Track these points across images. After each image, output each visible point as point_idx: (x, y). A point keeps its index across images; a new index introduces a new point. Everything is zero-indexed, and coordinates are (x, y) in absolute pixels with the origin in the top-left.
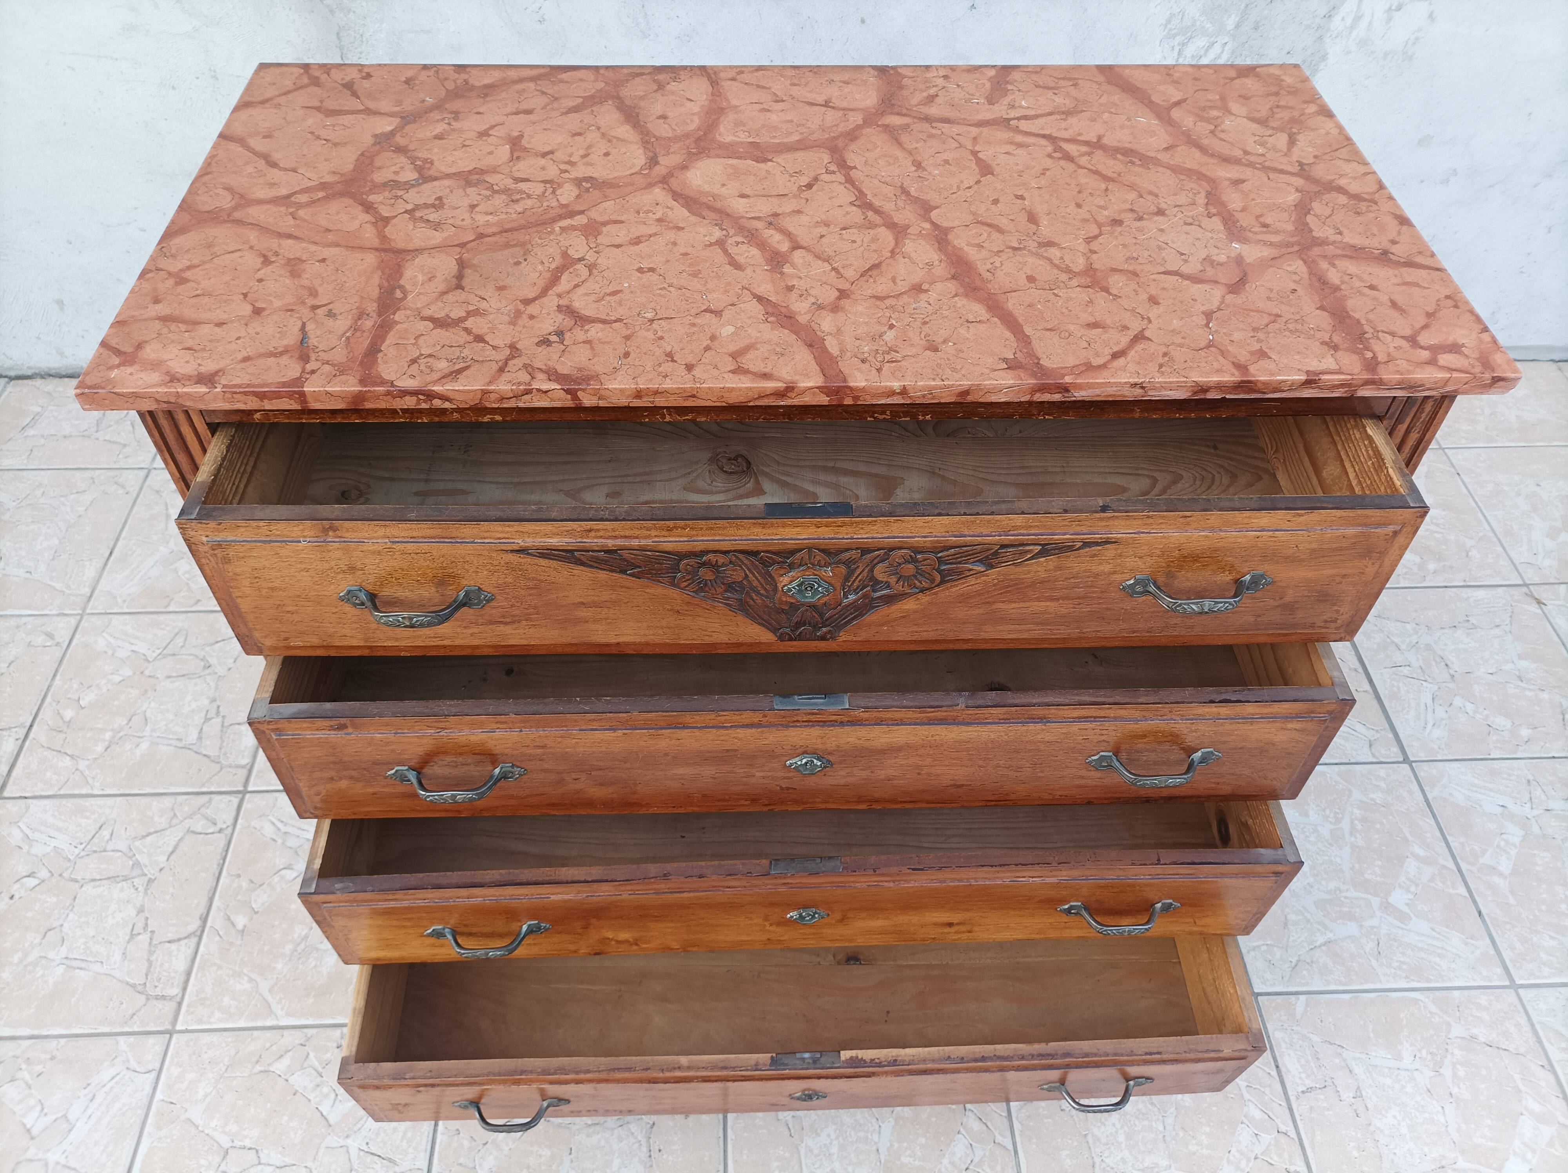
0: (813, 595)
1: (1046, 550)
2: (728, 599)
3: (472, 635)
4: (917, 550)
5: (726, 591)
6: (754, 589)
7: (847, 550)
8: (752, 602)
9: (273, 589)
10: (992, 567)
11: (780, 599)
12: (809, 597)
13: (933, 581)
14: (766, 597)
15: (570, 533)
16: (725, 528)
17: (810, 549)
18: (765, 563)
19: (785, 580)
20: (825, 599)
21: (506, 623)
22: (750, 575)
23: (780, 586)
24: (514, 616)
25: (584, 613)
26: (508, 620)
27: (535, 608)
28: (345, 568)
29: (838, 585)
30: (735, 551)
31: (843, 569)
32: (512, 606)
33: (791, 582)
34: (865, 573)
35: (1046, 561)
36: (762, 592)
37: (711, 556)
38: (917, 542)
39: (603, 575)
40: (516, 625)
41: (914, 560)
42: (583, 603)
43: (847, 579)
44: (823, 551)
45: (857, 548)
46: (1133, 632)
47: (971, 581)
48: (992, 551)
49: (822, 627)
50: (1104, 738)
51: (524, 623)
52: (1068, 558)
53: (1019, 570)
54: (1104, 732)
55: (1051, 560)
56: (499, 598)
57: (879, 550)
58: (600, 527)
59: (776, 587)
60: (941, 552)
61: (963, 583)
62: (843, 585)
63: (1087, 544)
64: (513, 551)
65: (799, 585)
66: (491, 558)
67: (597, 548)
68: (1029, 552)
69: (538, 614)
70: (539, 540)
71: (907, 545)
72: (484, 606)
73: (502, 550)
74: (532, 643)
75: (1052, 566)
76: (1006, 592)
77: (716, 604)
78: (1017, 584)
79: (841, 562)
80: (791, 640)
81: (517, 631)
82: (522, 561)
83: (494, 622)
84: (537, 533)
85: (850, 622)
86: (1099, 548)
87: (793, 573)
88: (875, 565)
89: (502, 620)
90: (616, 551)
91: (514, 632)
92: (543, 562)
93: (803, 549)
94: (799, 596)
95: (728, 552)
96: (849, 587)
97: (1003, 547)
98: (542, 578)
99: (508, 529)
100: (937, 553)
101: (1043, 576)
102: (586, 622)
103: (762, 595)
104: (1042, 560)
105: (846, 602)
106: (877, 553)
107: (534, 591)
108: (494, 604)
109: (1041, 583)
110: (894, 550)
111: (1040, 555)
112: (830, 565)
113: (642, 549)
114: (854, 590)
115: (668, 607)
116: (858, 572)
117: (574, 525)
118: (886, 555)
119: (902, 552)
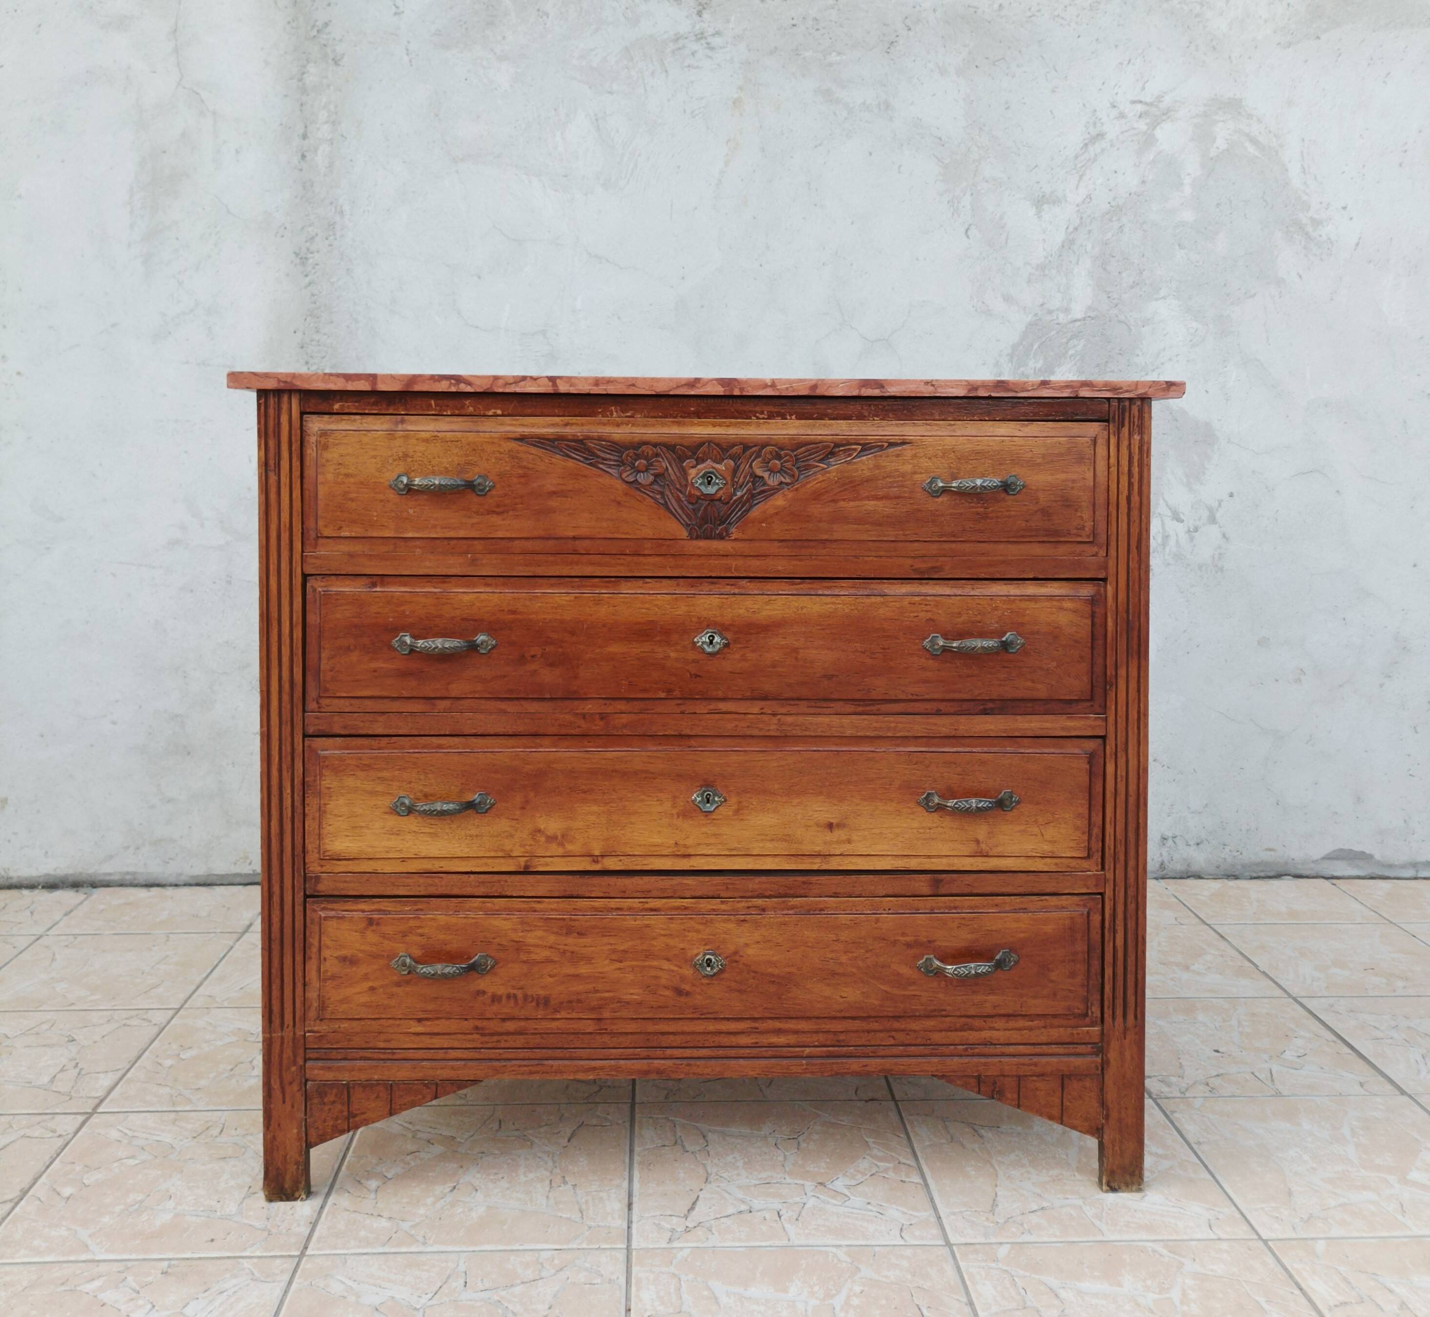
1: (866, 447)
2: (653, 491)
3: (472, 525)
4: (782, 449)
5: (653, 483)
6: (671, 481)
7: (734, 445)
8: (670, 497)
9: (347, 475)
10: (831, 465)
11: (690, 493)
12: (711, 490)
13: (793, 476)
14: (681, 491)
15: (553, 425)
16: (654, 424)
17: (709, 443)
18: (681, 459)
19: (692, 472)
20: (721, 492)
21: (498, 513)
22: (670, 468)
23: (690, 478)
24: (505, 506)
25: (553, 503)
26: (500, 510)
27: (522, 497)
28: (401, 454)
29: (729, 479)
30: (660, 444)
31: (731, 463)
32: (506, 495)
34: (747, 469)
35: (868, 460)
37: (644, 447)
38: (779, 438)
39: (570, 463)
40: (505, 515)
41: (779, 457)
42: (554, 493)
43: (735, 471)
44: (718, 445)
45: (741, 444)
46: (942, 536)
47: (820, 477)
48: (830, 450)
49: (719, 525)
50: (929, 615)
51: (511, 513)
52: (881, 456)
53: (851, 467)
54: (928, 608)
55: (870, 458)
56: (498, 486)
57: (755, 446)
58: (574, 421)
59: (687, 480)
60: (797, 449)
61: (815, 480)
62: (732, 480)
63: (891, 445)
64: (516, 439)
65: (703, 477)
66: (500, 445)
67: (570, 437)
68: (855, 450)
69: (522, 504)
70: (533, 430)
71: (773, 442)
72: (485, 495)
73: (509, 438)
74: (513, 536)
75: (871, 463)
76: (845, 490)
77: (645, 496)
78: (851, 482)
79: (731, 457)
80: (698, 538)
81: (505, 522)
82: (521, 448)
83: (490, 512)
84: (533, 426)
85: (739, 518)
86: (900, 448)
87: (699, 467)
88: (753, 461)
89: (496, 509)
90: (582, 440)
91: (502, 523)
92: (534, 450)
93: (704, 443)
94: (702, 488)
95: (655, 445)
96: (737, 483)
97: (837, 445)
98: (531, 466)
99: (514, 422)
100: (793, 451)
101: (867, 473)
102: (555, 512)
103: (677, 489)
104: (864, 458)
105: (735, 498)
106: (754, 449)
107: (523, 480)
108: (494, 492)
109: (867, 481)
110: (765, 447)
111: (862, 454)
112: (723, 460)
113: (600, 439)
114: (741, 486)
115: (612, 497)
116: (742, 467)
117: (557, 419)
118: (760, 451)
119: (769, 448)
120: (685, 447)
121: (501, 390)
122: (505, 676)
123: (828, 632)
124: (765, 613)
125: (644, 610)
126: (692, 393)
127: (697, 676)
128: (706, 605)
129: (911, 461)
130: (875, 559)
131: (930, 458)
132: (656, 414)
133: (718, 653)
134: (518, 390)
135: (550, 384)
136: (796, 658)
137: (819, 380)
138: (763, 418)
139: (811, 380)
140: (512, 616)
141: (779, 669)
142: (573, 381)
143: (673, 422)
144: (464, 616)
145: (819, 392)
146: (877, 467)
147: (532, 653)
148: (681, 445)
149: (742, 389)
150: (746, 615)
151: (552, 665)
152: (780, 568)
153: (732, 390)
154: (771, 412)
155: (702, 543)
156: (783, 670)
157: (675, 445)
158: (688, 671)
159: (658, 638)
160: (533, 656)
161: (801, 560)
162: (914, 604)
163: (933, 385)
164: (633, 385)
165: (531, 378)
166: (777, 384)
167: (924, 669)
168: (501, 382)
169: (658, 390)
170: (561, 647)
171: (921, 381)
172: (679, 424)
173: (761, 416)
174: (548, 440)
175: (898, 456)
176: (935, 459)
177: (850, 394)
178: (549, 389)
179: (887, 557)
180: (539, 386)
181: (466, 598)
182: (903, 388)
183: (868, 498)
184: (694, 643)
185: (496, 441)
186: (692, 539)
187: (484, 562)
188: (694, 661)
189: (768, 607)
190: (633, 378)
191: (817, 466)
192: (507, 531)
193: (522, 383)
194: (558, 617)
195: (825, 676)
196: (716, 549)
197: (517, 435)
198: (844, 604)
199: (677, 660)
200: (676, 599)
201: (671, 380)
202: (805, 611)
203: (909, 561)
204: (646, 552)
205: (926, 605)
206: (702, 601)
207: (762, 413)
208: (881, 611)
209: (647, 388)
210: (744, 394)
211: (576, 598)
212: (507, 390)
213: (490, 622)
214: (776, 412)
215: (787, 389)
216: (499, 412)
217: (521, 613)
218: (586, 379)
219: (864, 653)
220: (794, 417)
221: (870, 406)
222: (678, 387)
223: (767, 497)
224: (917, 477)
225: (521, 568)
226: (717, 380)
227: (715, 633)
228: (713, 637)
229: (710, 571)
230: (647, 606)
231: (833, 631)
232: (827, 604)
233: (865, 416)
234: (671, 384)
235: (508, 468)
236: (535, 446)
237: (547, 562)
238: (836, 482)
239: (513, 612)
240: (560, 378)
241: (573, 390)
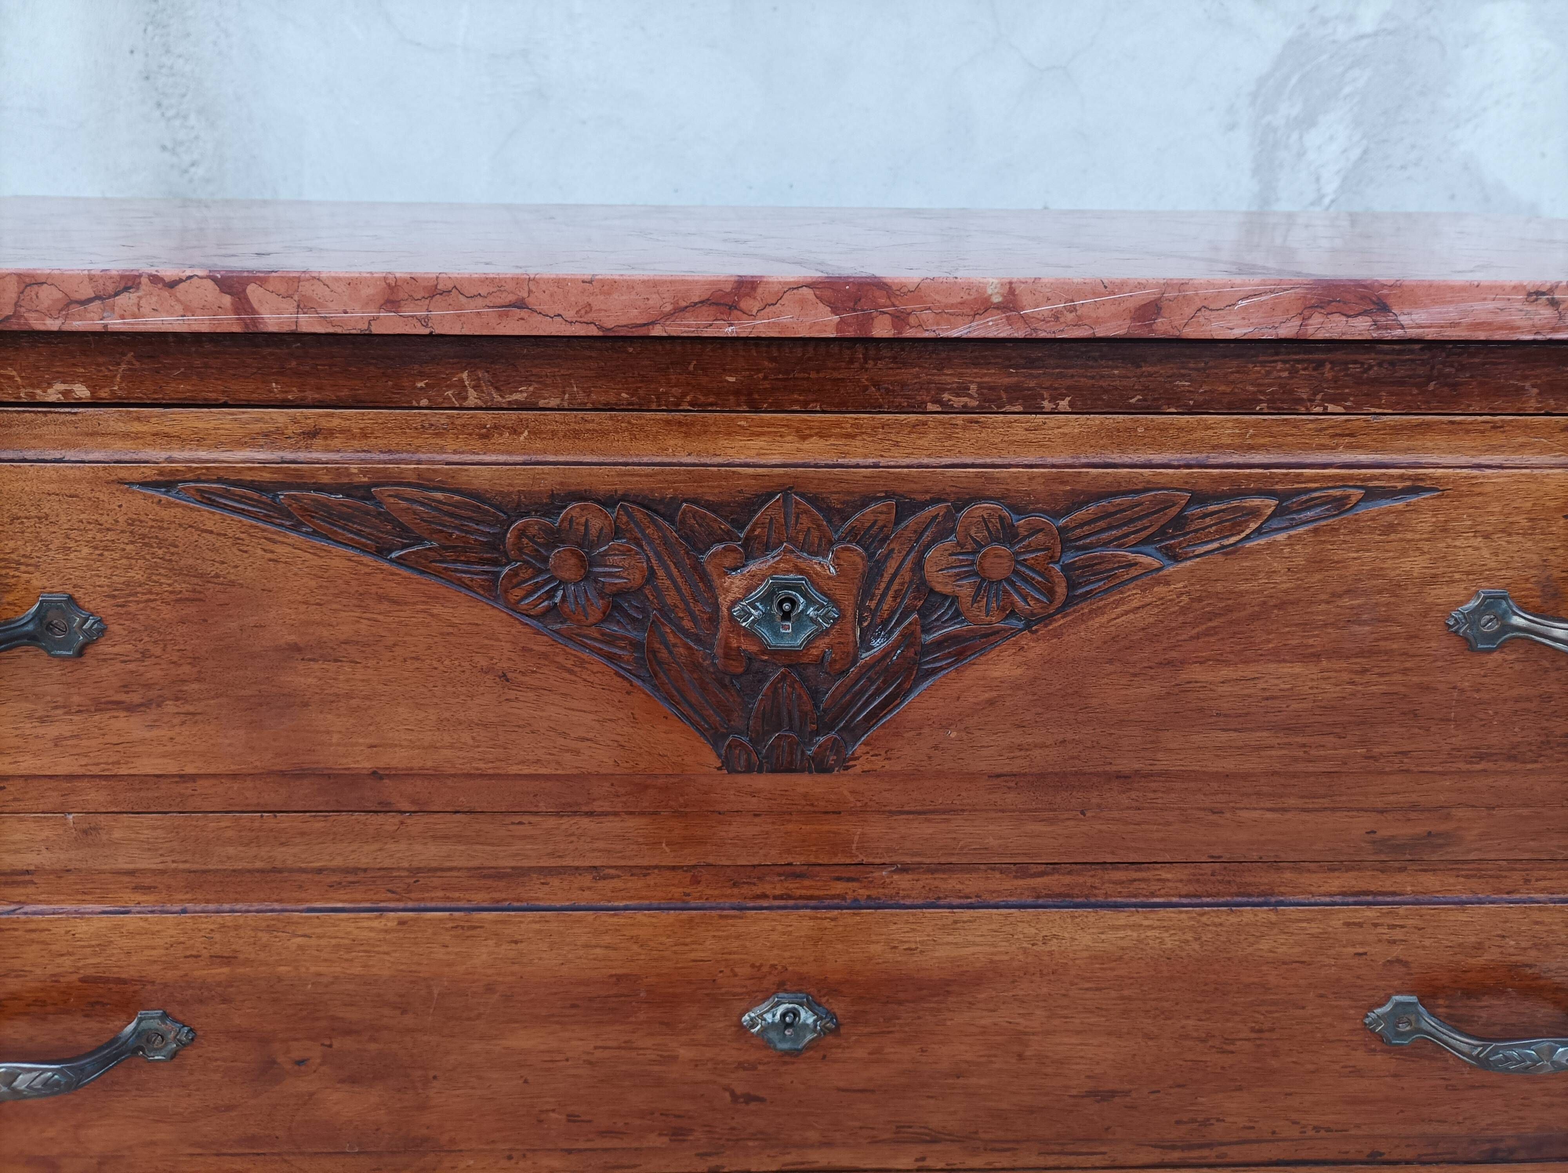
0: (796, 631)
2: (610, 640)
3: (57, 741)
4: (1020, 510)
5: (607, 617)
6: (665, 611)
7: (867, 499)
8: (664, 654)
10: (1176, 558)
11: (727, 646)
12: (790, 637)
13: (1050, 593)
14: (698, 640)
15: (264, 436)
16: (604, 433)
17: (787, 491)
18: (696, 541)
19: (735, 582)
20: (822, 644)
21: (131, 709)
22: (660, 573)
23: (724, 601)
24: (148, 686)
25: (298, 679)
26: (136, 698)
27: (194, 660)
29: (848, 603)
30: (625, 497)
31: (856, 554)
33: (749, 590)
34: (906, 575)
35: (1289, 541)
36: (687, 624)
37: (573, 509)
38: (1016, 477)
39: (340, 561)
40: (153, 714)
41: (1009, 534)
42: (296, 648)
43: (867, 579)
44: (814, 500)
45: (888, 496)
46: (1481, 757)
47: (1134, 596)
48: (1173, 512)
49: (817, 733)
50: (1397, 951)
51: (170, 707)
52: (1334, 530)
53: (1234, 566)
54: (1398, 934)
55: (1299, 538)
56: (115, 628)
57: (935, 501)
58: (335, 422)
59: (717, 607)
60: (1068, 512)
61: (1118, 603)
62: (860, 607)
63: (1372, 494)
64: (144, 484)
65: (766, 599)
66: (97, 504)
67: (326, 479)
68: (1254, 513)
69: (198, 680)
70: (203, 454)
71: (995, 489)
72: (81, 653)
73: (121, 482)
74: (190, 770)
75: (1301, 555)
76: (1207, 633)
77: (586, 655)
78: (1229, 610)
79: (854, 535)
80: (749, 769)
81: (155, 733)
82: (166, 514)
83: (101, 706)
84: (200, 440)
85: (874, 716)
86: (1399, 505)
87: (753, 567)
88: (928, 547)
89: (122, 697)
90: (368, 487)
91: (148, 734)
92: (210, 518)
93: (771, 495)
94: (765, 632)
95: (608, 501)
96: (873, 612)
97: (1199, 498)
98: (210, 569)
99: (137, 427)
100: (1057, 515)
101: (1284, 583)
102: (306, 705)
103: (686, 633)
104: (1281, 537)
105: (866, 656)
106: (931, 510)
107: (191, 610)
108: (104, 648)
109: (1281, 606)
110: (967, 503)
111: (1275, 524)
112: (831, 543)
113: (424, 483)
114: (885, 623)
115: (483, 663)
116: (892, 566)
117: (279, 416)
118: (951, 516)
119: (983, 508)
120: (709, 506)
121: (53, 325)
122: (229, 1108)
123: (1113, 994)
124: (942, 952)
125: (598, 951)
126: (729, 331)
127: (749, 1099)
128: (774, 936)
129: (1426, 546)
130: (1269, 815)
131: (1486, 537)
132: (611, 398)
133: (808, 1047)
134: (116, 324)
135: (227, 300)
136: (1020, 1057)
137: (1168, 285)
138: (965, 410)
139: (1140, 286)
140: (226, 970)
141: (973, 1081)
142: (306, 289)
143: (668, 422)
144: (90, 972)
145: (1162, 327)
146: (1318, 563)
147: (296, 1055)
148: (695, 502)
149: (900, 319)
150: (890, 956)
151: (353, 1080)
152: (992, 842)
153: (869, 320)
154: (991, 388)
155: (763, 782)
156: (983, 1082)
157: (674, 502)
158: (726, 1088)
159: (642, 1016)
160: (300, 1062)
161: (1051, 821)
162: (1360, 925)
163: (1554, 303)
164: (521, 304)
165: (155, 279)
166: (1026, 299)
167: (1357, 1072)
168: (47, 296)
169: (609, 323)
170: (373, 1039)
171: (1516, 289)
172: (687, 430)
173: (958, 402)
174: (252, 485)
175: (1390, 529)
176: (1502, 541)
177: (1268, 334)
178: (229, 323)
179: (1304, 810)
180: (188, 310)
181: (82, 928)
182: (1451, 312)
183: (1276, 656)
184: (742, 1030)
185: (83, 489)
186: (732, 771)
187: (117, 834)
188: (740, 1066)
189: (950, 939)
190: (517, 281)
191: (1134, 564)
192: (164, 756)
193: (125, 300)
194: (357, 970)
195: (1092, 1094)
196: (805, 796)
197: (149, 473)
198: (1166, 929)
199: (696, 1064)
200: (691, 920)
201: (654, 285)
202: (1053, 945)
203: (1366, 822)
204: (597, 806)
205: (1393, 927)
206: (767, 925)
207: (961, 390)
208: (1265, 945)
209: (570, 314)
210: (909, 333)
211: (402, 923)
212: (77, 325)
213: (166, 985)
214: (1007, 389)
215: (1056, 316)
216: (82, 391)
217: (247, 962)
218: (353, 283)
219: (1203, 1041)
220: (1064, 404)
221: (1320, 364)
222: (679, 311)
223: (960, 656)
224: (1438, 594)
225: (231, 850)
226: (812, 285)
227: (801, 1005)
228: (796, 1014)
229: (788, 851)
230: (607, 939)
231: (1126, 993)
232: (1116, 928)
233: (1299, 401)
234: (654, 300)
235: (137, 575)
236: (212, 503)
237: (303, 834)
238: (1184, 611)
239: (228, 960)
240: (261, 279)
241: (308, 324)
